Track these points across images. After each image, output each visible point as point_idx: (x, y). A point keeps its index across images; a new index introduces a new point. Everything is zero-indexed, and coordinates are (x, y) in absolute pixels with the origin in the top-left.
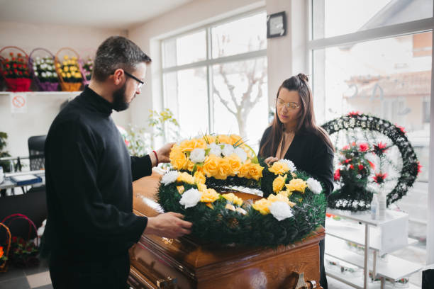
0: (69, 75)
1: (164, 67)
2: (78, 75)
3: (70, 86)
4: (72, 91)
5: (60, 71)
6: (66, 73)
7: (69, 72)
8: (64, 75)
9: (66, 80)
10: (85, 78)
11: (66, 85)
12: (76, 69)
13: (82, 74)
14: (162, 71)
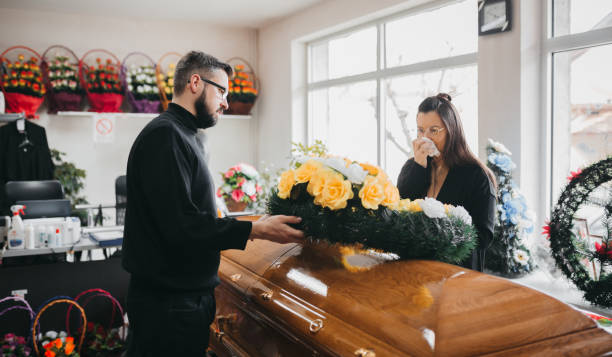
1: (310, 81)
5: (163, 84)
6: (170, 87)
8: (168, 90)
14: (307, 88)
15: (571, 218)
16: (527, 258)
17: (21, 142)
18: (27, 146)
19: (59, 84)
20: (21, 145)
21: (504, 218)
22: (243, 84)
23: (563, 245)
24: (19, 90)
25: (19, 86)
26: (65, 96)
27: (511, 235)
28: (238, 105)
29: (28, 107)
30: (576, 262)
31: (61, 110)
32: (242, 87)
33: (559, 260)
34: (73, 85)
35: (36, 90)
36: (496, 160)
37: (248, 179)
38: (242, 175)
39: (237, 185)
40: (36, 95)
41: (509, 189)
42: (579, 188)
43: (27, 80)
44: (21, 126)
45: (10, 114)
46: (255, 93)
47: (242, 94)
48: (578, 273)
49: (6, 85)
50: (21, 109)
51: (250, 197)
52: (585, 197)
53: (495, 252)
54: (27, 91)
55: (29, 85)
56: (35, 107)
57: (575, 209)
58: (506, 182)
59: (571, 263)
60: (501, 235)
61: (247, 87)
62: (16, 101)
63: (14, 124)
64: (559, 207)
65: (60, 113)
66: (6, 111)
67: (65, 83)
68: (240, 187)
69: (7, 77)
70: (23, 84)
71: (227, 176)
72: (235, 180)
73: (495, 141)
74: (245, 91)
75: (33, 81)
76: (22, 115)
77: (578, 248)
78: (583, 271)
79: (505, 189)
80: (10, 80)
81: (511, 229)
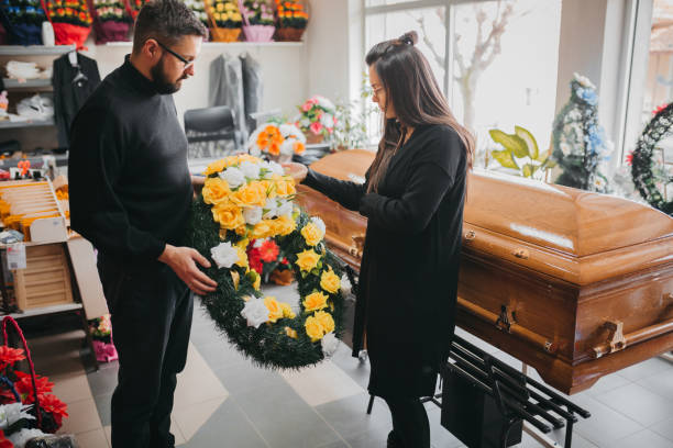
0: (225, 17)
1: (367, 5)
2: (237, 18)
3: (225, 35)
4: (228, 41)
5: (212, 10)
6: (220, 13)
7: (225, 12)
8: (217, 17)
9: (221, 24)
10: (247, 21)
11: (219, 32)
12: (233, 7)
13: (243, 16)
14: (365, 12)
15: (652, 147)
16: (604, 183)
17: (75, 76)
18: (81, 80)
19: (106, 12)
20: (76, 79)
21: (589, 148)
22: (294, 8)
23: (642, 172)
24: (66, 20)
25: (66, 15)
26: (113, 26)
27: (594, 163)
28: (290, 30)
29: (76, 37)
30: (653, 186)
31: (111, 41)
32: (293, 11)
33: (637, 184)
34: (119, 13)
35: (83, 20)
36: (584, 95)
37: (325, 111)
38: (320, 108)
39: (316, 119)
40: (83, 25)
41: (595, 121)
42: (663, 121)
43: (73, 8)
44: (73, 60)
45: (59, 46)
46: (306, 18)
47: (294, 19)
48: (653, 196)
49: (52, 14)
50: (70, 40)
51: (327, 129)
52: (667, 128)
53: (576, 179)
54: (75, 21)
55: (76, 15)
56: (83, 38)
57: (657, 140)
58: (592, 115)
59: (648, 187)
60: (584, 164)
61: (298, 11)
62: (65, 33)
63: (65, 58)
64: (642, 138)
65: (109, 44)
66: (56, 44)
67: (111, 10)
68: (319, 120)
69: (51, 6)
70: (69, 13)
71: (305, 109)
72: (313, 113)
73: (581, 75)
74: (297, 16)
75: (79, 10)
76: (73, 47)
77: (655, 173)
78: (658, 193)
79: (591, 122)
80: (56, 9)
81: (594, 158)
